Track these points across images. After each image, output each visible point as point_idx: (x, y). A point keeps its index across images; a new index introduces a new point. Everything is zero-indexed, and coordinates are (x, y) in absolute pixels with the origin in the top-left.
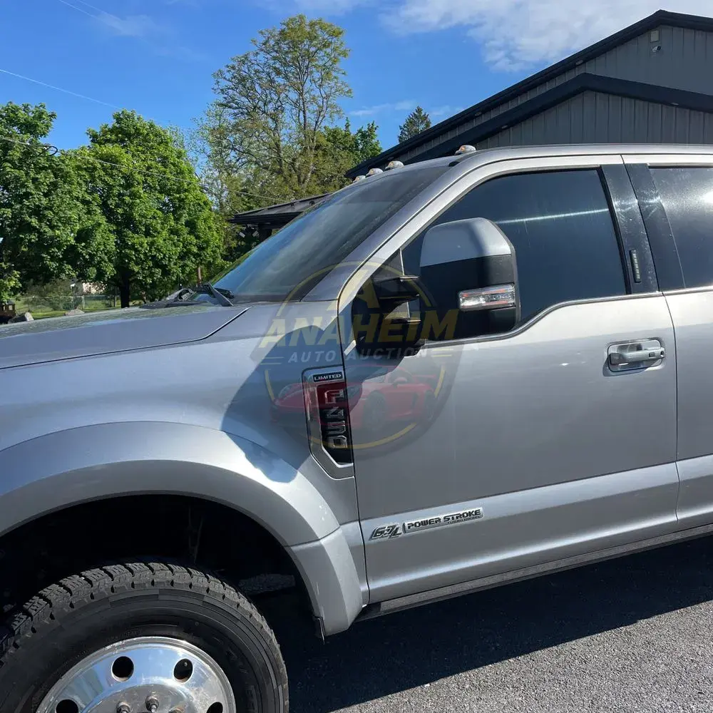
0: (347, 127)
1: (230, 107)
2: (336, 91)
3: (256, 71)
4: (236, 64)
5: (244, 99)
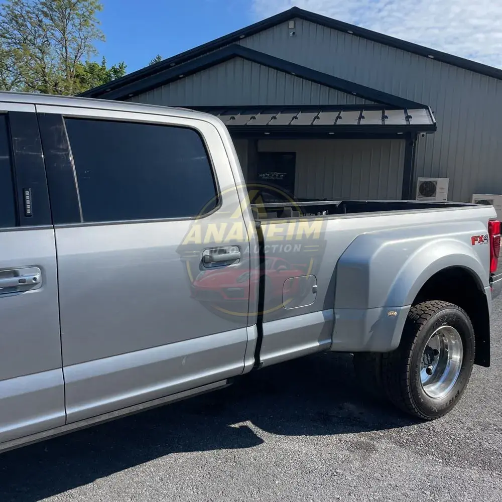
0: (103, 64)
1: (5, 37)
2: (93, 35)
3: (28, 12)
4: (11, 4)
5: (16, 32)
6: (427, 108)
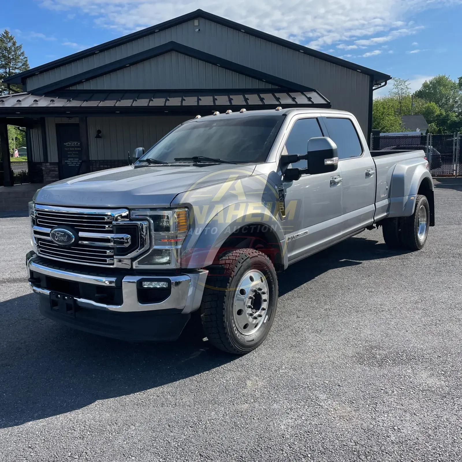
6: (315, 91)
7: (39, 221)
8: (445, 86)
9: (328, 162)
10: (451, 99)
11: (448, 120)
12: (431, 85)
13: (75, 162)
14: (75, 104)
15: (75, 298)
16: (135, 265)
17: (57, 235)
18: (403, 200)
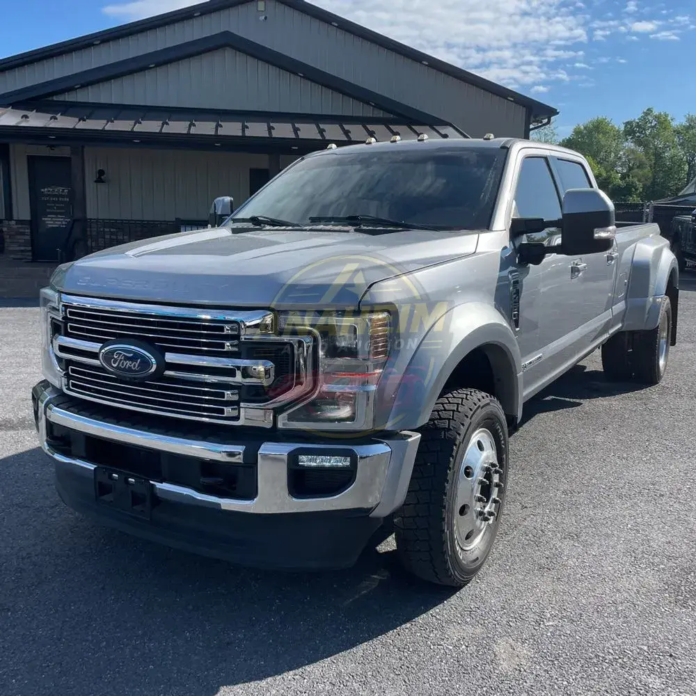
6: (451, 125)
7: (72, 328)
8: (605, 133)
9: (601, 234)
10: (613, 153)
11: (609, 183)
12: (585, 132)
13: (59, 221)
14: (65, 122)
15: (151, 482)
16: (282, 422)
17: (116, 357)
18: (645, 302)
